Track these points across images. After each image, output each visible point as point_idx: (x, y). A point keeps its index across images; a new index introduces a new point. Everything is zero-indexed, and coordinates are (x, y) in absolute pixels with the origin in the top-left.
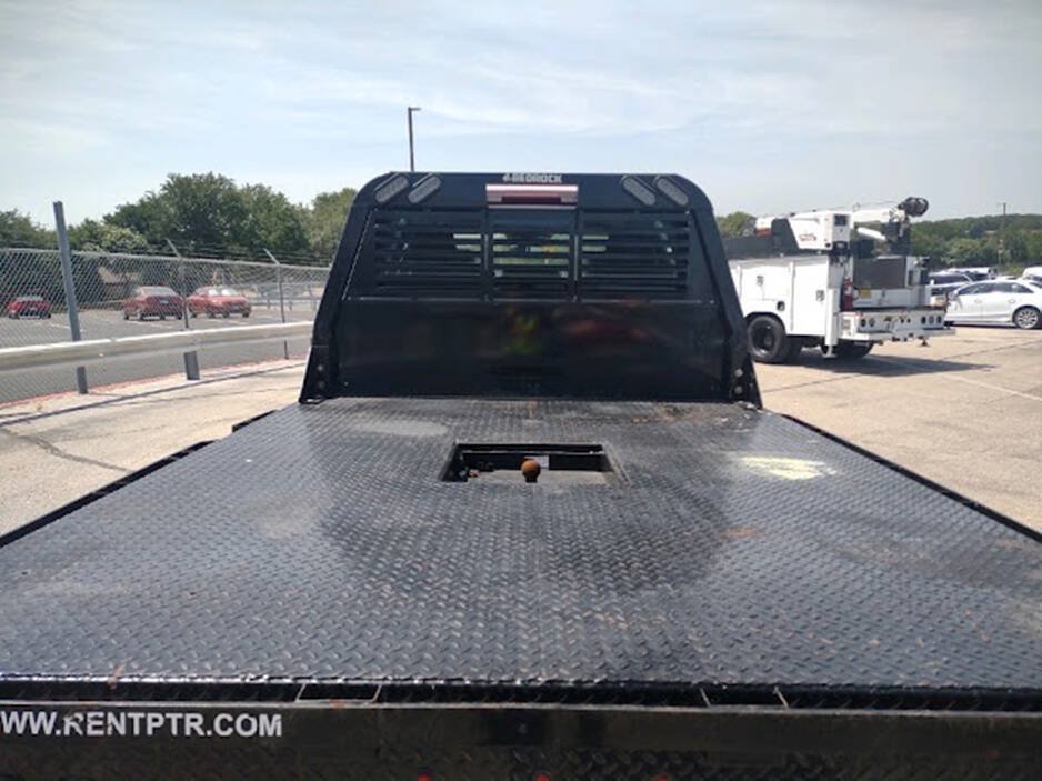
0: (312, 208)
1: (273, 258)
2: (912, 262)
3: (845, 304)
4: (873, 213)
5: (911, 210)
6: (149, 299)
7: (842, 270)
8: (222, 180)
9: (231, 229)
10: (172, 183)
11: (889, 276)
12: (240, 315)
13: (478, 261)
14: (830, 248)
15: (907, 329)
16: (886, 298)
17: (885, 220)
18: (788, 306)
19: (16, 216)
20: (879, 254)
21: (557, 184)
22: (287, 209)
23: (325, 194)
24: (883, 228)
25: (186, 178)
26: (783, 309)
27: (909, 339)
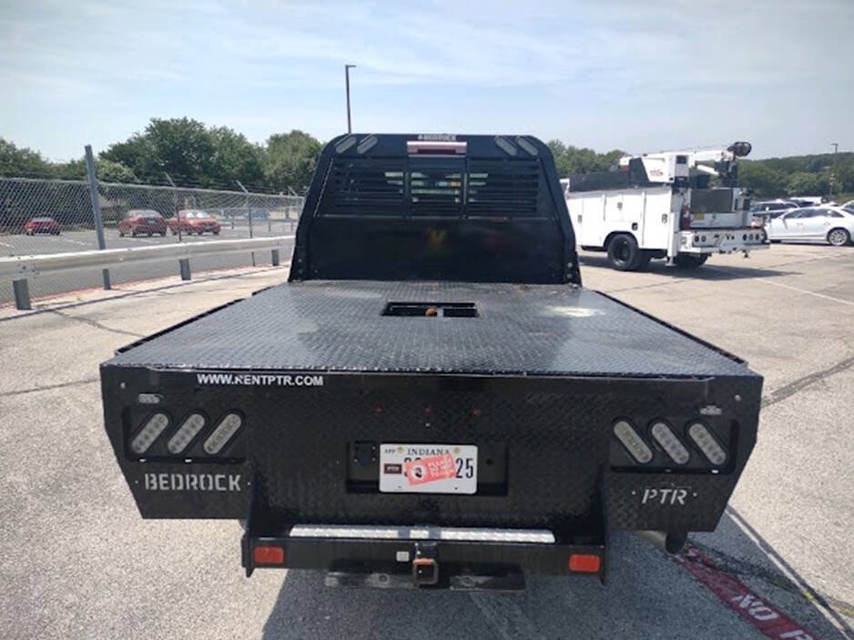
0: (266, 146)
1: (243, 188)
2: (737, 192)
3: (684, 224)
4: (708, 154)
5: (739, 150)
6: (140, 221)
7: (682, 199)
8: (194, 123)
9: (201, 164)
10: (154, 126)
11: (720, 204)
12: (211, 233)
13: (401, 191)
14: (673, 181)
15: (731, 244)
16: (717, 221)
17: (718, 159)
18: (640, 226)
19: (30, 152)
20: (713, 185)
21: (453, 141)
22: (246, 148)
23: (277, 135)
24: (716, 166)
25: (165, 122)
26: (636, 229)
27: (733, 252)
